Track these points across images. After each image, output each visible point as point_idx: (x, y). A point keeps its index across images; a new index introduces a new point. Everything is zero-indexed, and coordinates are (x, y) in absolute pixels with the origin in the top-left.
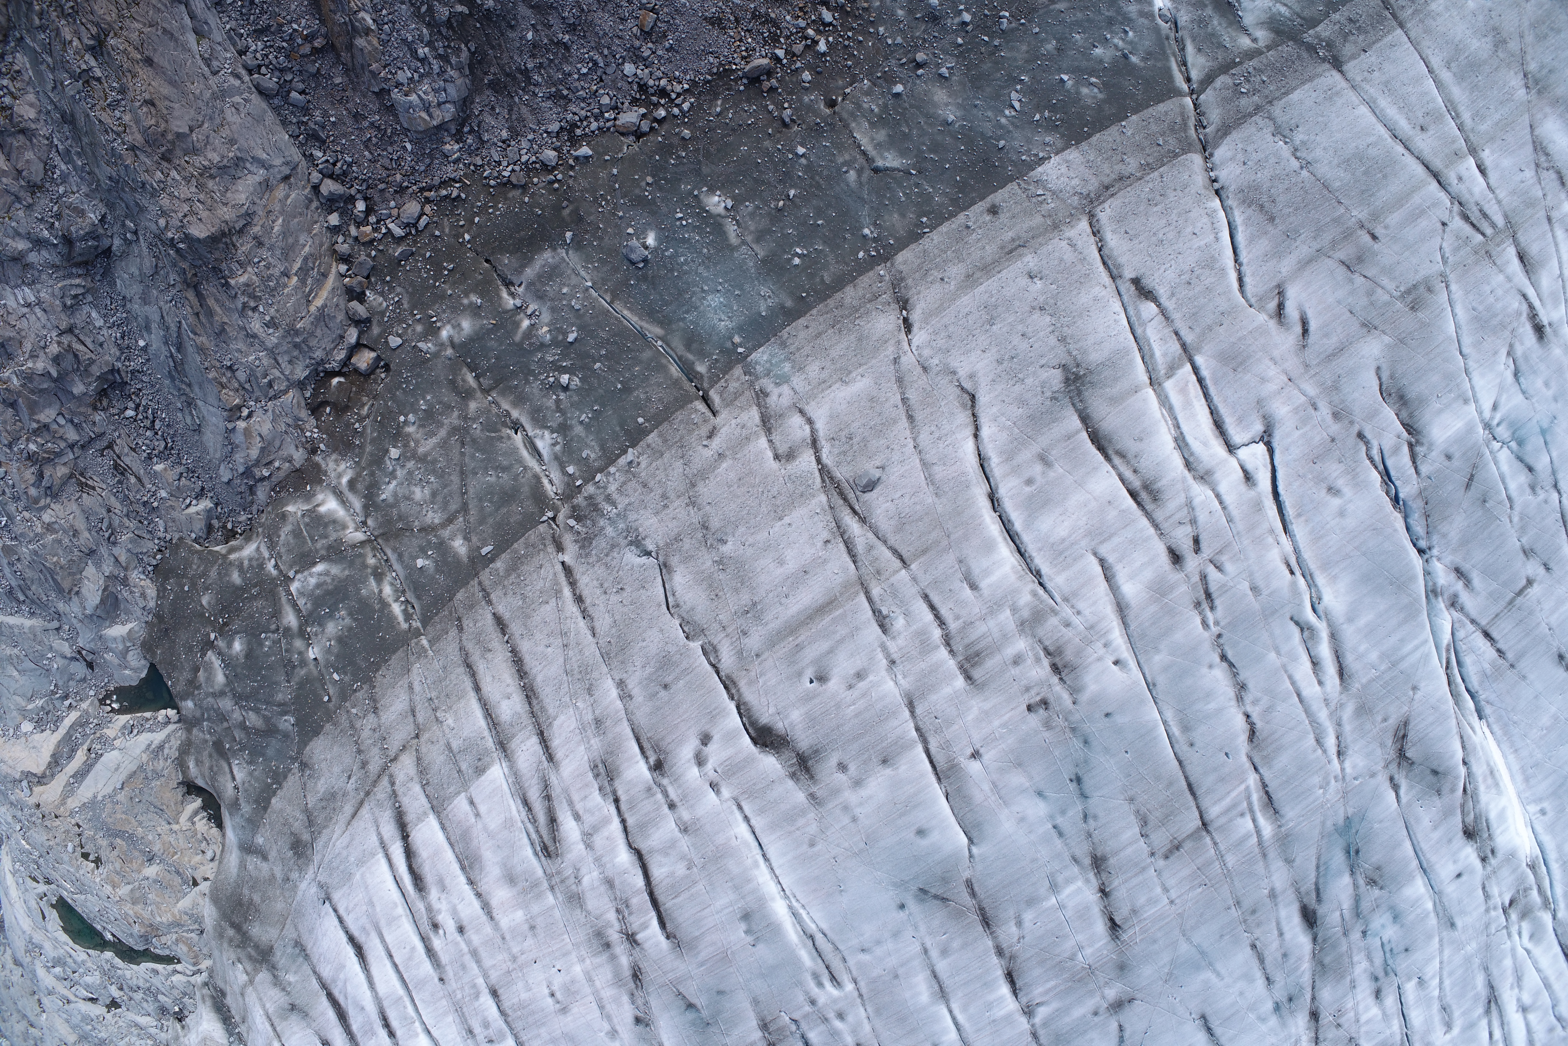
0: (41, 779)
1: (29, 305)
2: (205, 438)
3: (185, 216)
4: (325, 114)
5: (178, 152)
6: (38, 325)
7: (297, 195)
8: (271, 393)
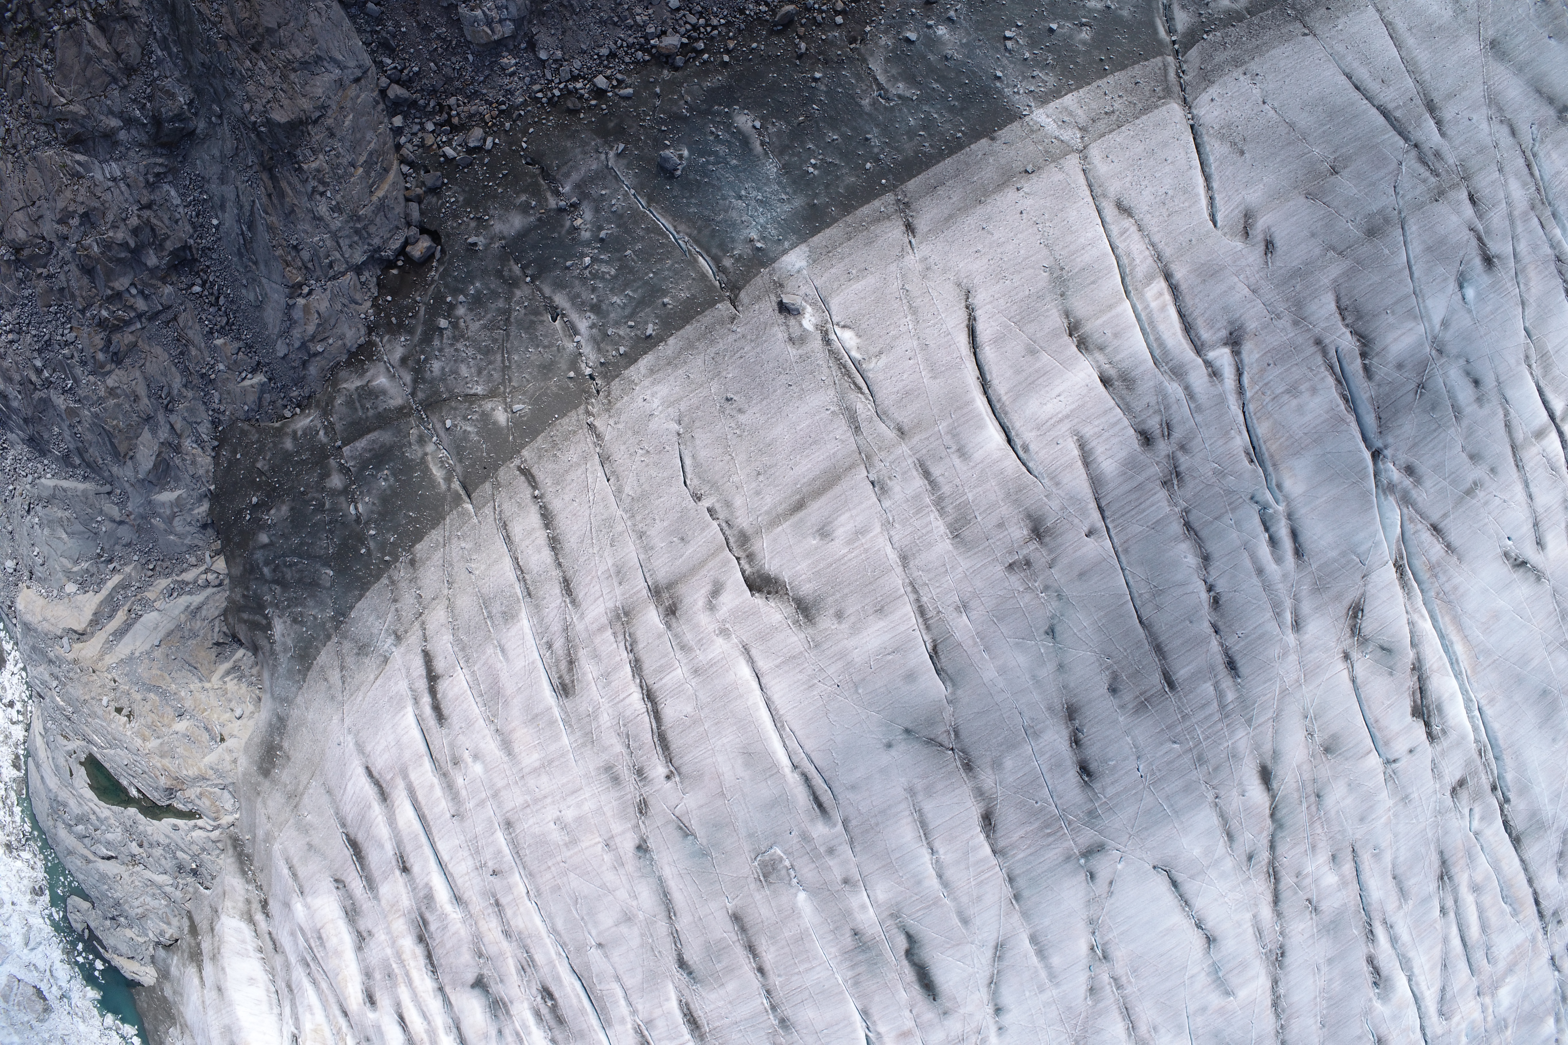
0: (81, 636)
1: (114, 179)
2: (266, 314)
3: (269, 102)
4: (397, 25)
5: (266, 45)
6: (121, 198)
7: (366, 96)
8: (331, 273)
